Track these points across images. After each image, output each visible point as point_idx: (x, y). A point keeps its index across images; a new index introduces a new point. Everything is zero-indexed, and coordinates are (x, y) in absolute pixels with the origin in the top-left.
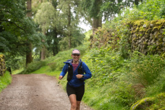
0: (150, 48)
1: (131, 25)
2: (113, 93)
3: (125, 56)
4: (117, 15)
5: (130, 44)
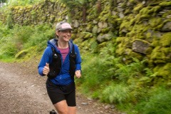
0: (25, 22)
1: (13, 9)
2: (5, 49)
3: (11, 27)
4: (5, 4)
5: (13, 21)
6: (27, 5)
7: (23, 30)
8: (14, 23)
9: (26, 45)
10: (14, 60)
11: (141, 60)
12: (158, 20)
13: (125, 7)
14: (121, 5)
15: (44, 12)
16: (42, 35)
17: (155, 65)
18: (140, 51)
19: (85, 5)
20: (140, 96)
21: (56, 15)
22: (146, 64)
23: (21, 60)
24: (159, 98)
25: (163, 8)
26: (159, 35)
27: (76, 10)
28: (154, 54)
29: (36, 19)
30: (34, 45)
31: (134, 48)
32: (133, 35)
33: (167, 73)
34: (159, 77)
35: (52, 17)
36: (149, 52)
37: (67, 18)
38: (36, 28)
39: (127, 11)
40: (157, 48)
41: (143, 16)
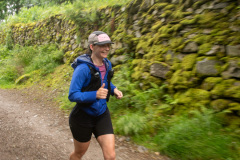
0: (27, 42)
1: (13, 27)
2: (3, 73)
3: (10, 48)
4: (4, 21)
5: (13, 40)
6: (29, 22)
7: (24, 51)
8: (14, 43)
9: (28, 68)
10: (13, 86)
11: (160, 85)
12: (179, 40)
13: (141, 25)
14: (137, 22)
15: (49, 30)
16: (46, 57)
17: (176, 91)
18: (159, 75)
19: (96, 22)
20: (159, 126)
21: (63, 33)
22: (166, 90)
23: (22, 87)
24: (180, 128)
25: (184, 26)
26: (180, 57)
27: (87, 28)
28: (175, 78)
29: (40, 38)
30: (37, 68)
31: (152, 72)
32: (152, 57)
33: (189, 99)
34: (180, 104)
35: (58, 36)
36: (169, 76)
37: (76, 37)
38: (40, 49)
39: (144, 30)
40: (178, 72)
41: (163, 35)
